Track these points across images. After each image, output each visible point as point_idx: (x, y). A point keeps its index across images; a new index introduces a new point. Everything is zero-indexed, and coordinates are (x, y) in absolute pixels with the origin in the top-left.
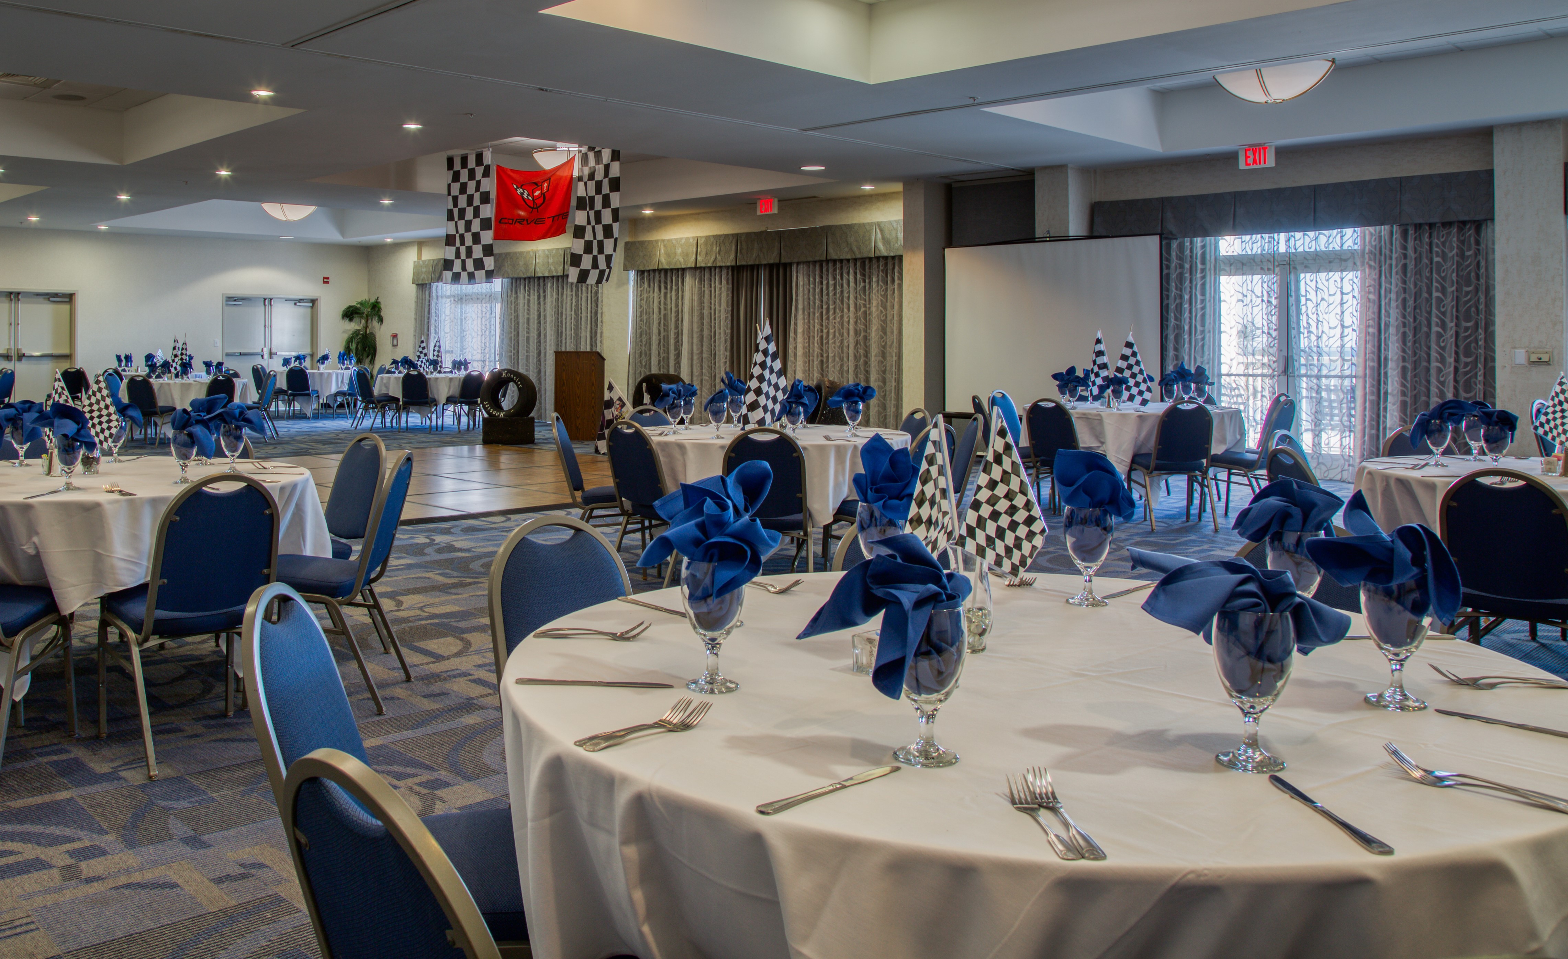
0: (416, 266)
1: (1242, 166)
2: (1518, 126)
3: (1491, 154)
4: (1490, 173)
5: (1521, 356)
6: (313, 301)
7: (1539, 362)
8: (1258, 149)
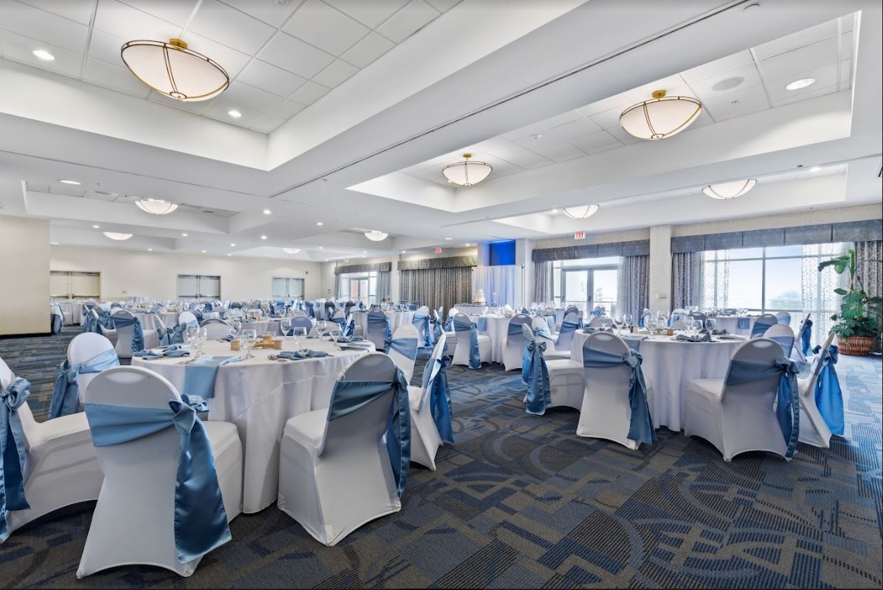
0: (336, 268)
1: (576, 238)
2: (657, 226)
3: (649, 234)
4: (649, 240)
5: (657, 296)
6: (303, 280)
7: (662, 298)
8: (580, 233)
